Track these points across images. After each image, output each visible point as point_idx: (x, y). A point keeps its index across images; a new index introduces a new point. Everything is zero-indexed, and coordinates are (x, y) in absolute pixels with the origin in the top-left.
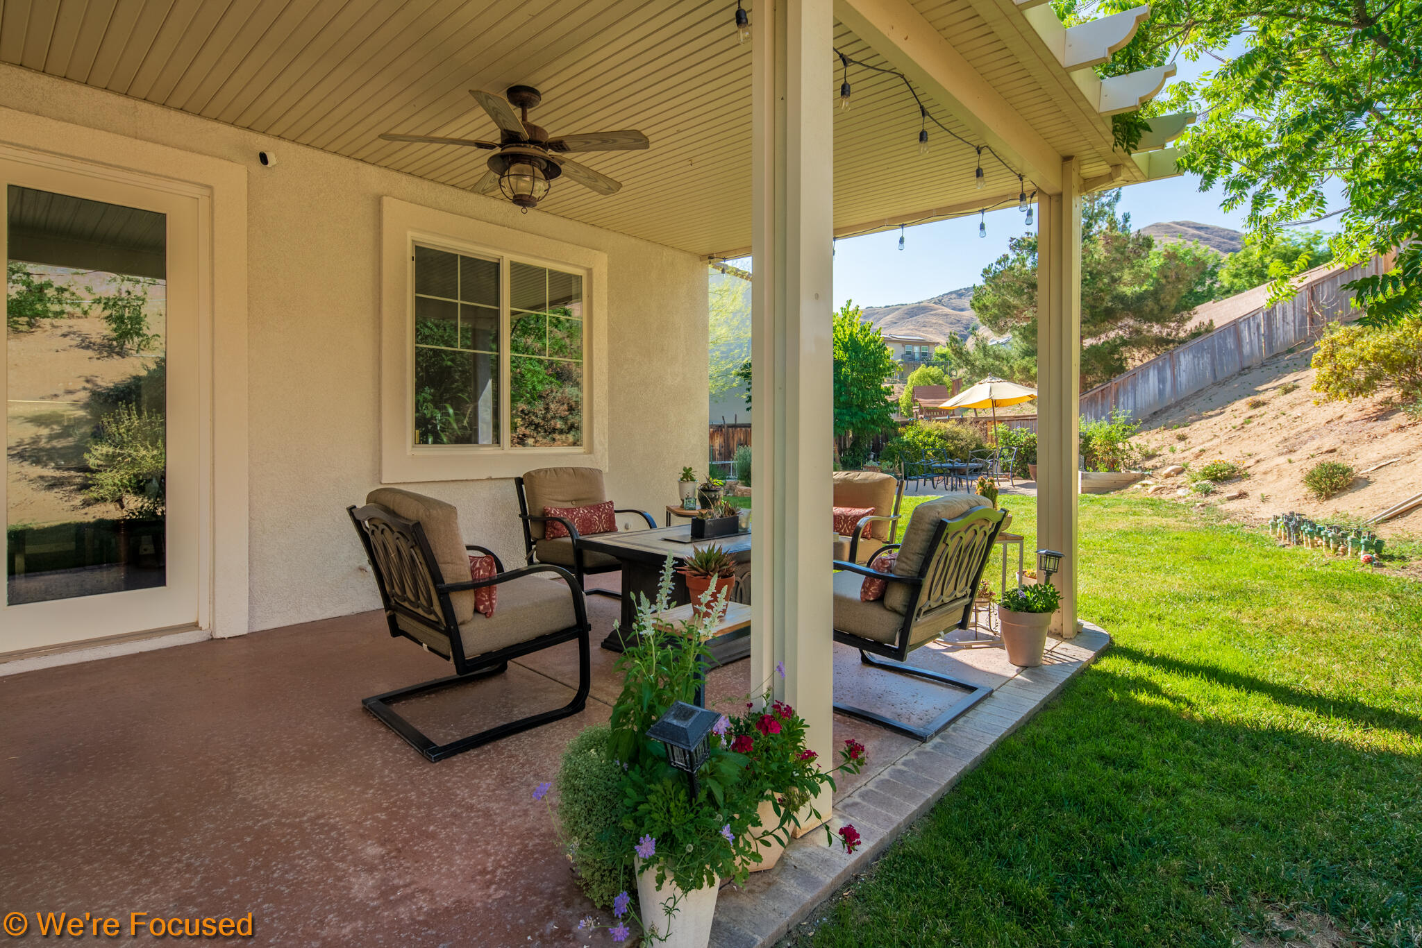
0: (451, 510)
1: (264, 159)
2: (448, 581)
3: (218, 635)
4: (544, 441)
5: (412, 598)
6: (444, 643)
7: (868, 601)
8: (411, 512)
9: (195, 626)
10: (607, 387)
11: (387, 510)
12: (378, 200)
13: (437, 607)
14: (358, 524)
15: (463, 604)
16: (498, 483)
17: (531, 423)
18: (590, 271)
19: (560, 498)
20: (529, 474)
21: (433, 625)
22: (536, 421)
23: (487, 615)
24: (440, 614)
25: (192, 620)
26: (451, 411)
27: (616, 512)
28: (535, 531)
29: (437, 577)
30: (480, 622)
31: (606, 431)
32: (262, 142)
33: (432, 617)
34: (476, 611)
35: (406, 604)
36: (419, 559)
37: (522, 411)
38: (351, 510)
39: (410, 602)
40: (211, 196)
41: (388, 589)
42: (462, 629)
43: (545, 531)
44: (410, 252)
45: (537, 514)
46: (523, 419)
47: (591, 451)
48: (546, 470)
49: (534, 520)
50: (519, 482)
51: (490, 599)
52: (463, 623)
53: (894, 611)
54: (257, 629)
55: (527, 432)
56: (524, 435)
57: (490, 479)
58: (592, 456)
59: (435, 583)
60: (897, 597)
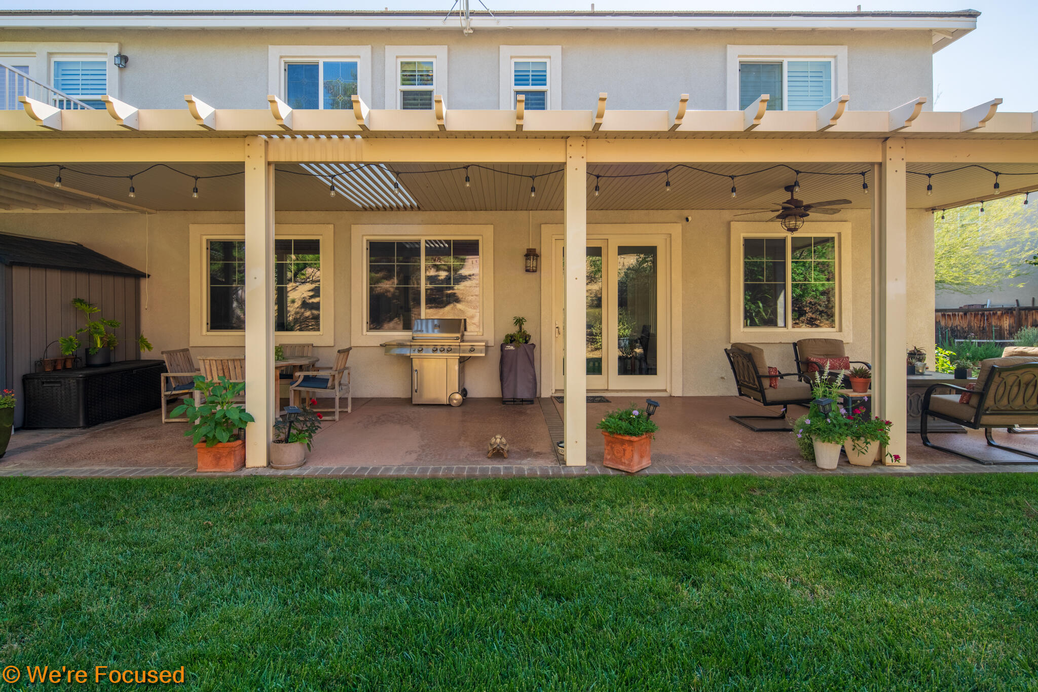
0: (762, 350)
1: (687, 220)
2: (760, 374)
3: (673, 395)
4: (827, 322)
5: (747, 380)
6: (759, 395)
7: (963, 403)
8: (748, 350)
9: (665, 391)
10: (851, 296)
11: (739, 349)
12: (729, 223)
13: (757, 383)
14: (728, 355)
15: (766, 383)
16: (784, 345)
17: (817, 310)
18: (839, 234)
19: (816, 353)
20: (799, 341)
21: (755, 390)
22: (821, 309)
23: (774, 387)
24: (758, 385)
25: (664, 388)
26: (761, 305)
27: (850, 362)
28: (802, 367)
29: (756, 372)
30: (772, 390)
31: (851, 319)
32: (686, 213)
33: (755, 386)
34: (770, 386)
35: (745, 383)
36: (751, 366)
37: (810, 303)
38: (726, 350)
39: (747, 382)
40: (671, 237)
41: (738, 378)
42: (765, 391)
43: (808, 367)
44: (742, 242)
45: (804, 360)
46: (811, 308)
47: (840, 330)
48: (809, 340)
49: (803, 363)
50: (795, 345)
51: (776, 383)
52: (766, 389)
53: (973, 407)
54: (685, 395)
55: (814, 316)
56: (812, 318)
57: (781, 343)
58: (841, 333)
59: (756, 374)
60: (974, 401)
